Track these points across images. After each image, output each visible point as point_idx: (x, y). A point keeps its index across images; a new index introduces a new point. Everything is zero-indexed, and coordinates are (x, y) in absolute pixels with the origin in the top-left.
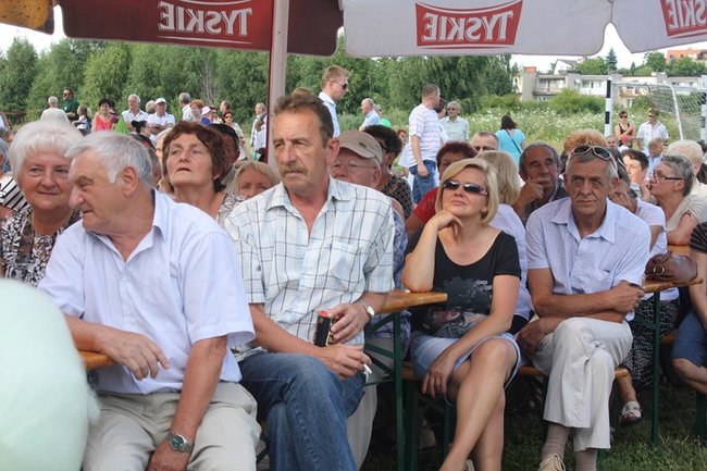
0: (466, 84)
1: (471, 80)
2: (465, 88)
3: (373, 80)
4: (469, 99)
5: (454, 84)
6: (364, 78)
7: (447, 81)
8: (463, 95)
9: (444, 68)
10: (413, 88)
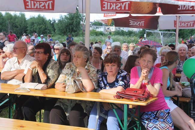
0: (76, 29)
1: (77, 28)
2: (75, 30)
3: (48, 27)
4: (76, 33)
5: (72, 29)
6: (45, 27)
7: (71, 28)
8: (75, 31)
9: (70, 25)
10: (62, 30)
